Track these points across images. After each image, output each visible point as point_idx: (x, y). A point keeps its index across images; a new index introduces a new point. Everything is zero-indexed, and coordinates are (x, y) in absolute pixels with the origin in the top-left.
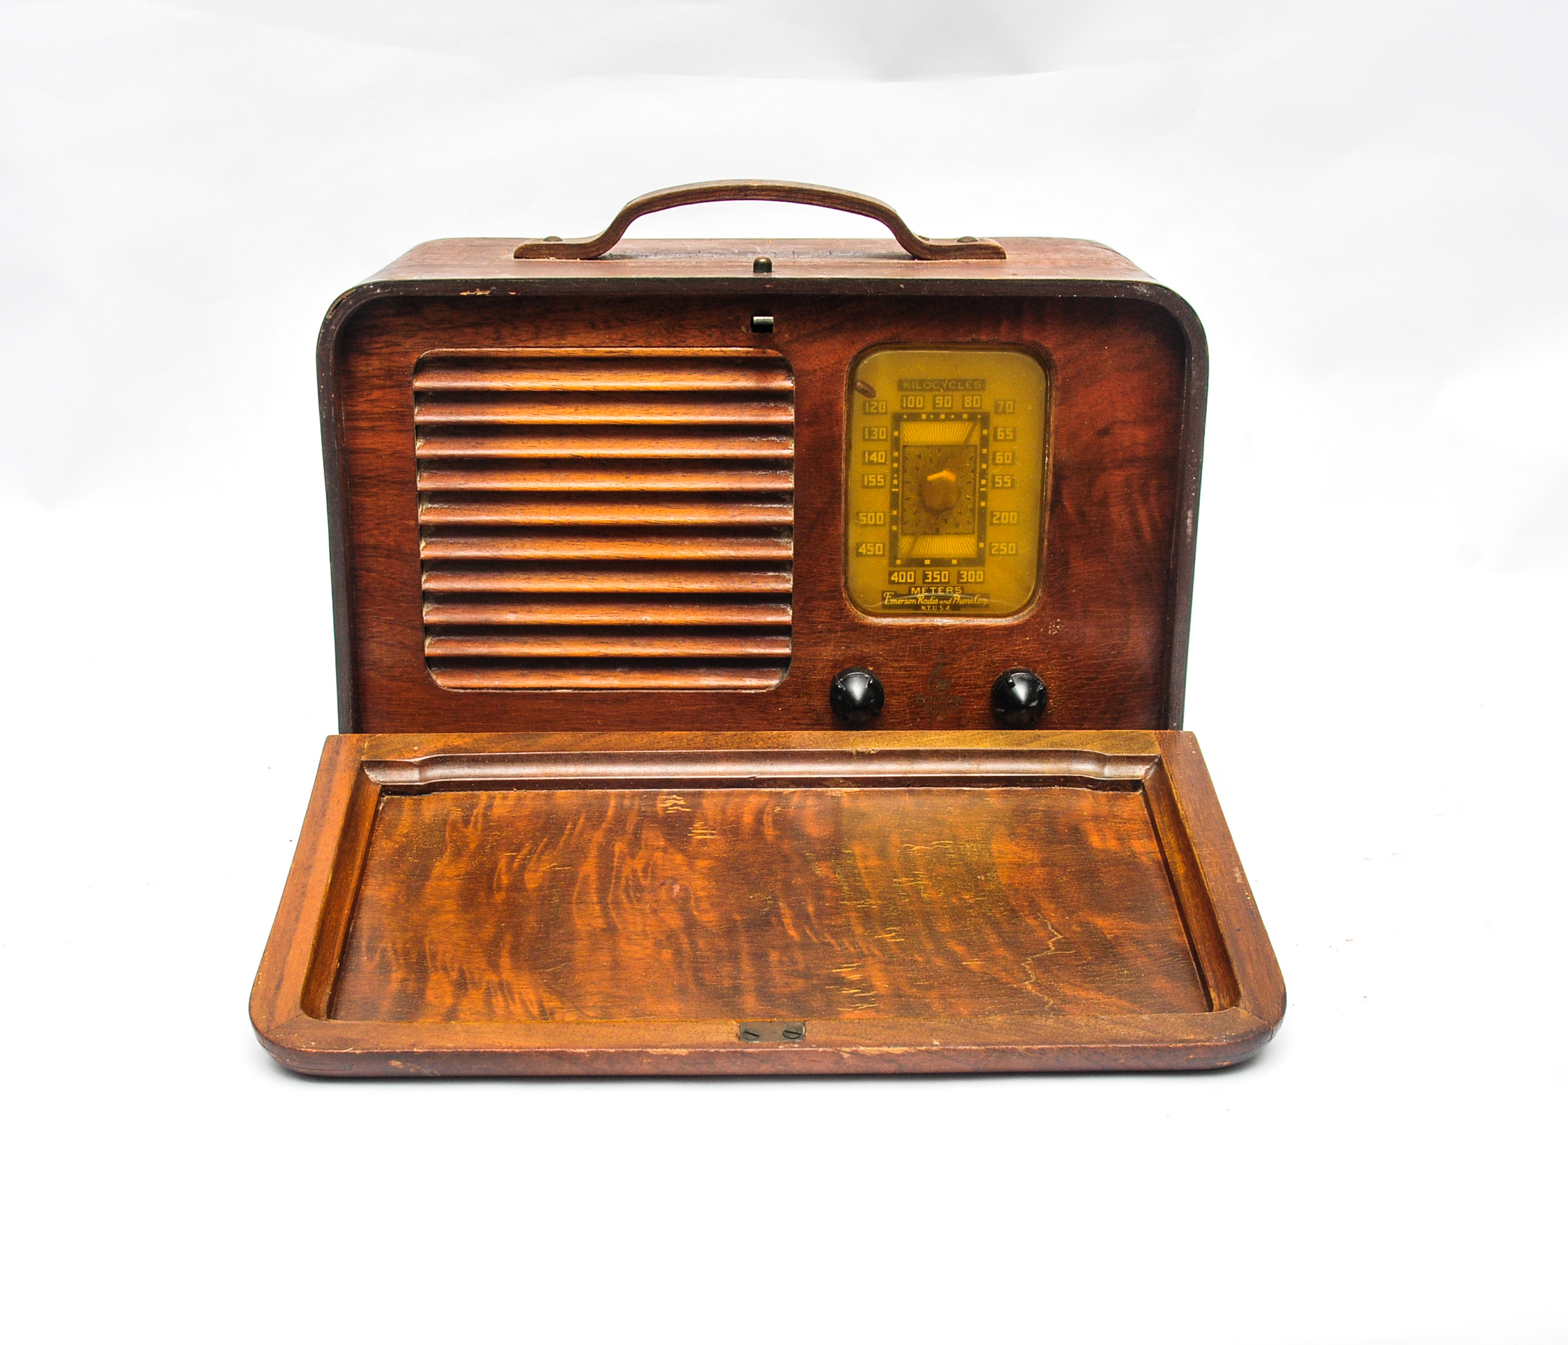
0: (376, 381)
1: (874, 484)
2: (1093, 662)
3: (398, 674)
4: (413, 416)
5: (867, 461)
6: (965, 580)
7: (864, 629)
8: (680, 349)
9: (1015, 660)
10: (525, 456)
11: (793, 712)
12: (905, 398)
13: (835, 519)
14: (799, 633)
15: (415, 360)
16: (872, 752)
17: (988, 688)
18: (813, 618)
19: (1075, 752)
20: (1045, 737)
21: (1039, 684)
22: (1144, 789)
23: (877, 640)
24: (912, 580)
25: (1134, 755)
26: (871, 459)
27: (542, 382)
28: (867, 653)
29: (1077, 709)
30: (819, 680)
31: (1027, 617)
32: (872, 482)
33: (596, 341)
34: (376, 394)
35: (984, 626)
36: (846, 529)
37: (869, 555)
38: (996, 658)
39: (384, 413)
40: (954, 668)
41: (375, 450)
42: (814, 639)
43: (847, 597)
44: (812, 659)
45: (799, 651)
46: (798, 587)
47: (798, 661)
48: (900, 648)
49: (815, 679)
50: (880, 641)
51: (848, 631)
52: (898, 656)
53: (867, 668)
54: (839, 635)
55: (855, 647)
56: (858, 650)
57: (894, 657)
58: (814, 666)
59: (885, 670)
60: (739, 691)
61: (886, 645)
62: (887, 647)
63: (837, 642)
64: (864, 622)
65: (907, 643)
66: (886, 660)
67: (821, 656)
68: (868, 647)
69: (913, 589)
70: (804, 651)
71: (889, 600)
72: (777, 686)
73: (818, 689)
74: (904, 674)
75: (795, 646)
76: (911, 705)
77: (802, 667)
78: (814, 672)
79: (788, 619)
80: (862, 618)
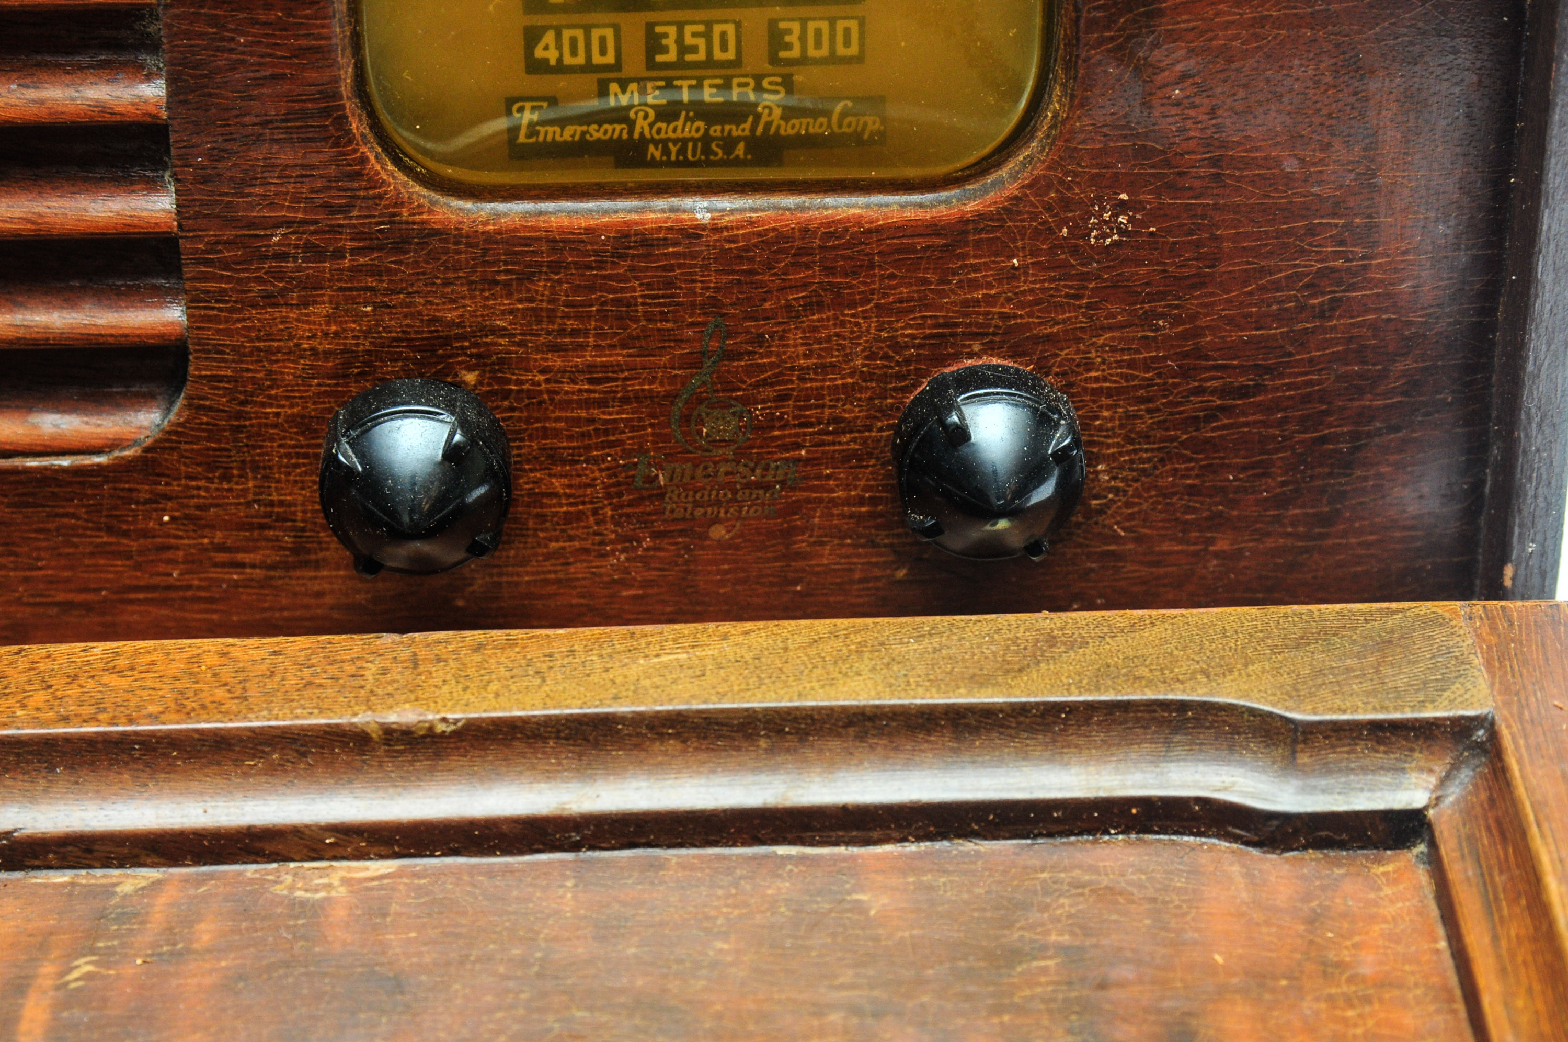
2: (1245, 335)
6: (795, 53)
7: (435, 243)
9: (975, 336)
11: (213, 527)
14: (207, 262)
16: (440, 728)
17: (882, 431)
18: (251, 206)
19: (1183, 706)
20: (1071, 645)
21: (1057, 425)
22: (1433, 844)
23: (484, 280)
24: (610, 59)
25: (1397, 716)
28: (452, 324)
29: (1192, 491)
30: (291, 419)
31: (1013, 189)
35: (858, 221)
38: (905, 330)
40: (762, 368)
42: (259, 280)
43: (367, 131)
44: (259, 349)
45: (209, 319)
46: (185, 102)
47: (209, 352)
48: (568, 304)
49: (277, 415)
50: (497, 283)
51: (380, 248)
52: (562, 332)
53: (456, 375)
54: (346, 263)
55: (408, 305)
56: (420, 313)
57: (549, 333)
58: (270, 372)
59: (519, 382)
60: (17, 462)
61: (516, 296)
62: (520, 301)
63: (341, 289)
64: (435, 217)
65: (592, 289)
66: (521, 344)
67: (291, 337)
68: (453, 301)
69: (614, 87)
70: (227, 321)
71: (532, 129)
72: (149, 442)
73: (295, 447)
74: (587, 391)
75: (193, 303)
76: (620, 495)
77: (229, 373)
78: (273, 392)
79: (163, 215)
80: (427, 204)
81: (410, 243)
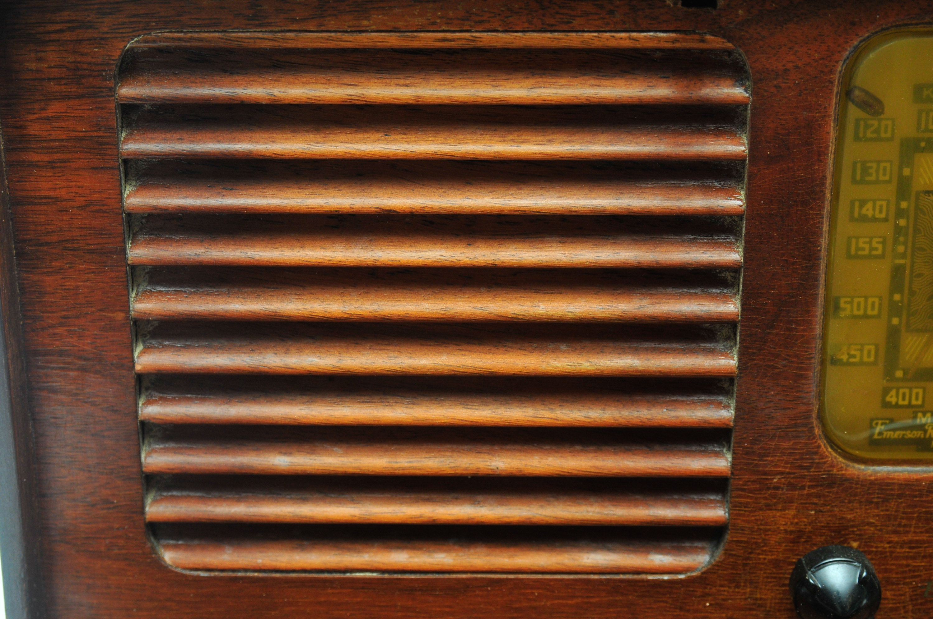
0: (53, 87)
1: (866, 252)
3: (103, 549)
4: (117, 145)
5: (856, 215)
7: (847, 484)
8: (561, 35)
10: (303, 209)
11: (728, 609)
12: (924, 115)
13: (808, 312)
14: (743, 490)
15: (119, 53)
18: (765, 466)
23: (867, 501)
24: (919, 402)
26: (864, 211)
27: (331, 90)
28: (850, 520)
30: (770, 561)
32: (863, 249)
33: (419, 21)
34: (55, 108)
36: (825, 327)
37: (854, 364)
39: (68, 140)
41: (56, 200)
42: (765, 498)
43: (821, 433)
44: (760, 529)
45: (740, 515)
46: (743, 418)
47: (738, 530)
48: (904, 513)
49: (765, 559)
50: (872, 502)
51: (821, 486)
52: (899, 525)
53: (849, 543)
54: (806, 492)
55: (831, 511)
56: (836, 515)
57: (893, 525)
58: (764, 540)
59: (877, 547)
60: (643, 577)
61: (881, 508)
62: (882, 511)
63: (802, 503)
64: (848, 473)
65: (915, 506)
66: (880, 530)
67: (776, 524)
68: (852, 510)
69: (920, 415)
70: (748, 516)
71: (880, 433)
72: (704, 570)
73: (771, 573)
74: (908, 552)
75: (734, 508)
76: (916, 599)
77: (745, 539)
78: (764, 549)
79: (724, 468)
80: (845, 467)
81: (835, 484)
